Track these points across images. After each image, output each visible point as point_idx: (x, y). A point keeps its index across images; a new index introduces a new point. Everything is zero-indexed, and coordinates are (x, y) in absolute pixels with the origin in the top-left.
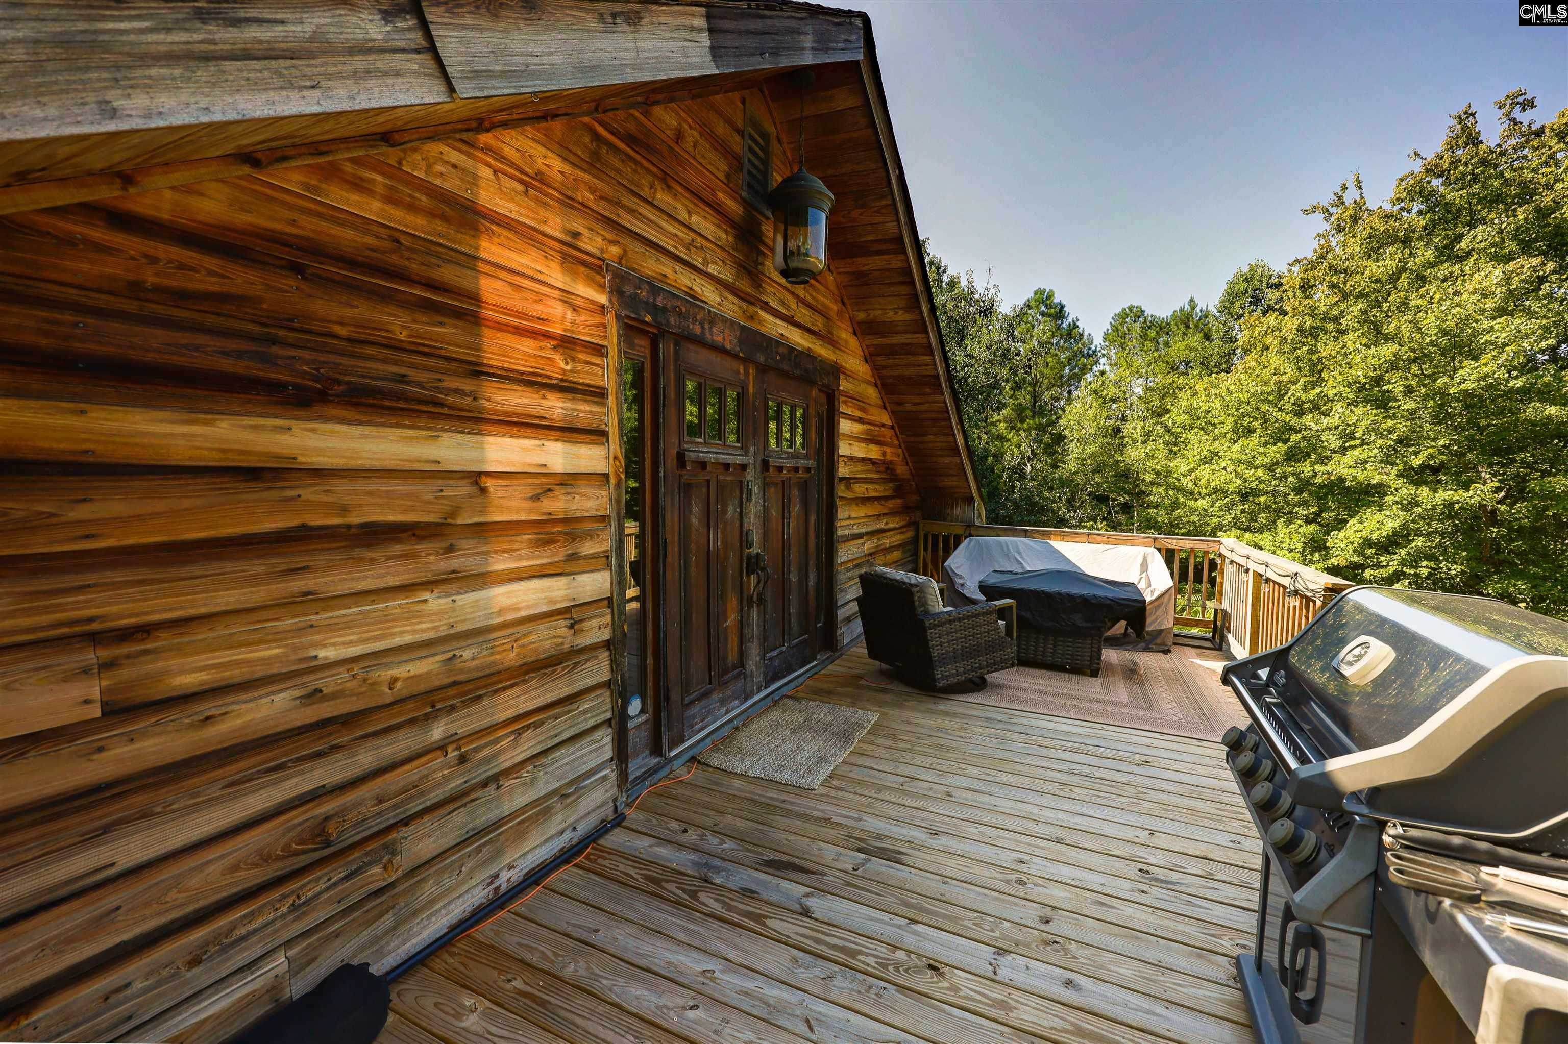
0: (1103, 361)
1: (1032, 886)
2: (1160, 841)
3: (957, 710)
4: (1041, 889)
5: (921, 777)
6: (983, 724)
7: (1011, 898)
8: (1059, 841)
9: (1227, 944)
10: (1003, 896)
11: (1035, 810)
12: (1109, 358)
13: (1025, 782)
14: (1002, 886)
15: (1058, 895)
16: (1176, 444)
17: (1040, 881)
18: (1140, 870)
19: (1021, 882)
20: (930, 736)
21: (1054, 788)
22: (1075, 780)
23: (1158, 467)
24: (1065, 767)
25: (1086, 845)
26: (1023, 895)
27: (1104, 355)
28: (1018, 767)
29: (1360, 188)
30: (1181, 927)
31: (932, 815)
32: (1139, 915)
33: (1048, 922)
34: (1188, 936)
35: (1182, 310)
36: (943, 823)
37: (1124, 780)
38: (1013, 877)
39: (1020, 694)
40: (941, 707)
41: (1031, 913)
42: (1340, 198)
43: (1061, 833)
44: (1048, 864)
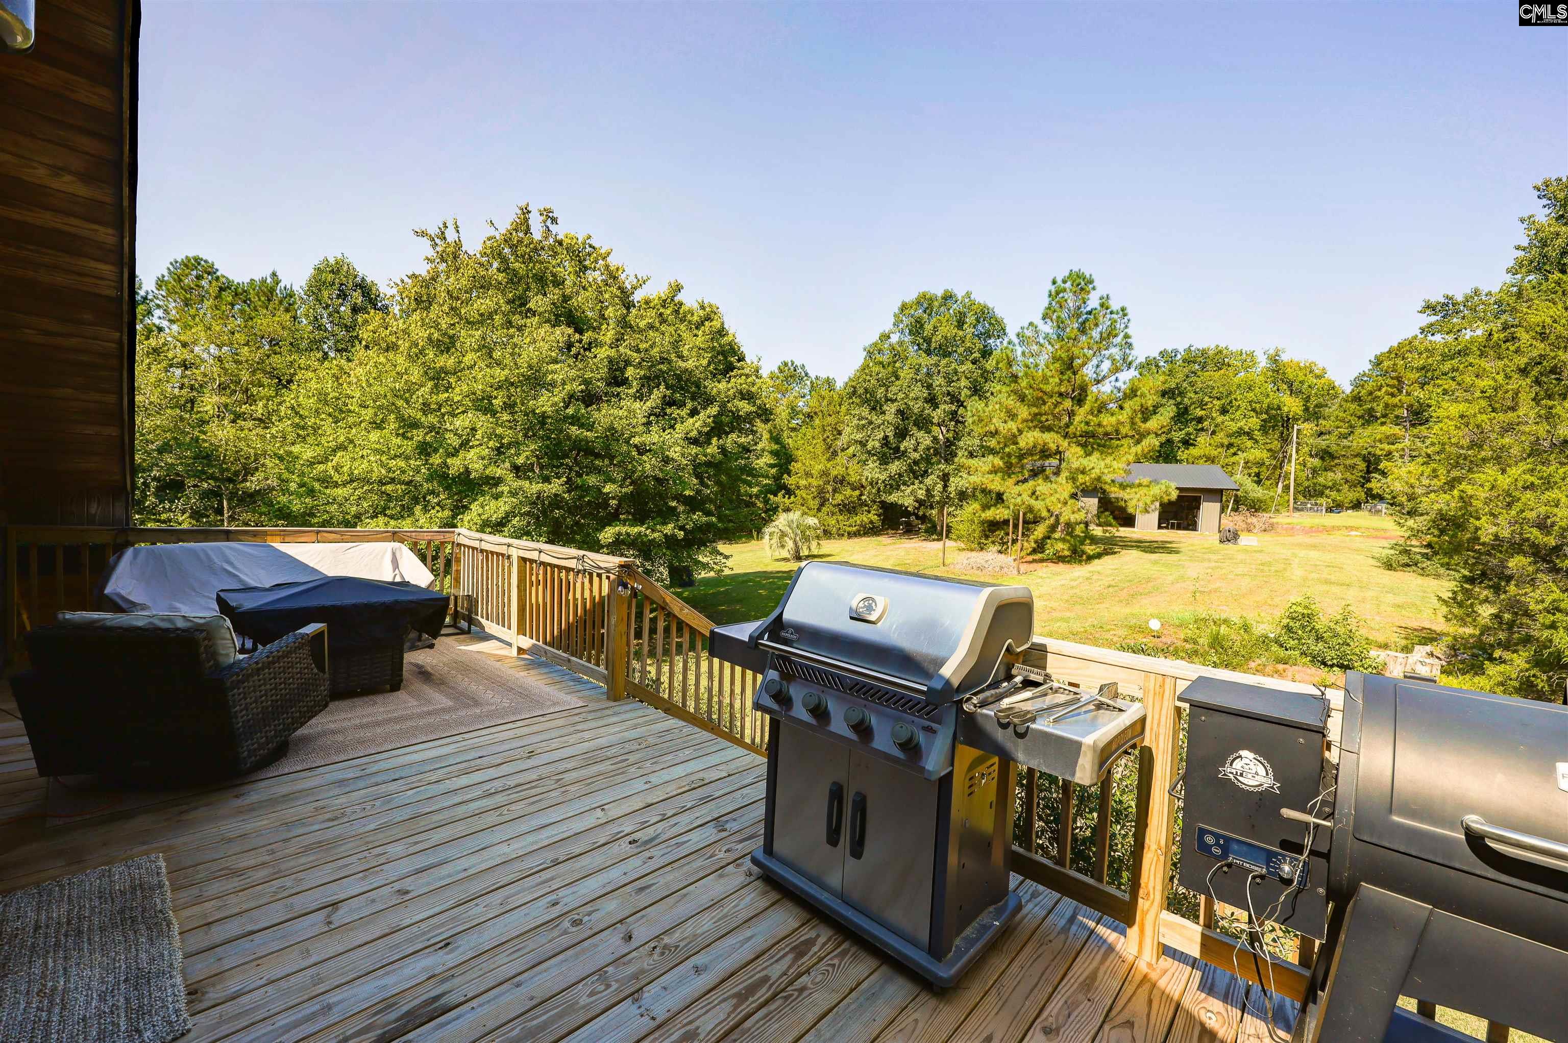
0: (158, 313)
1: (586, 919)
2: (615, 811)
3: (285, 789)
4: (595, 916)
5: (342, 896)
6: (337, 791)
7: (586, 944)
8: (556, 863)
9: (721, 855)
10: (578, 948)
11: (504, 848)
12: (166, 311)
13: (459, 829)
14: (565, 941)
15: (611, 908)
16: (303, 428)
17: (588, 908)
18: (630, 843)
19: (576, 923)
20: (285, 840)
21: (492, 818)
22: (500, 799)
23: (281, 452)
24: (477, 792)
25: (578, 851)
26: (590, 933)
27: (158, 306)
28: (436, 818)
29: (458, 231)
30: (695, 865)
31: (415, 929)
32: (669, 877)
33: (630, 937)
34: (702, 868)
35: (264, 281)
36: (438, 927)
37: (535, 777)
38: (566, 924)
39: (339, 738)
40: (253, 798)
41: (612, 943)
42: (443, 233)
43: (550, 855)
44: (575, 889)
